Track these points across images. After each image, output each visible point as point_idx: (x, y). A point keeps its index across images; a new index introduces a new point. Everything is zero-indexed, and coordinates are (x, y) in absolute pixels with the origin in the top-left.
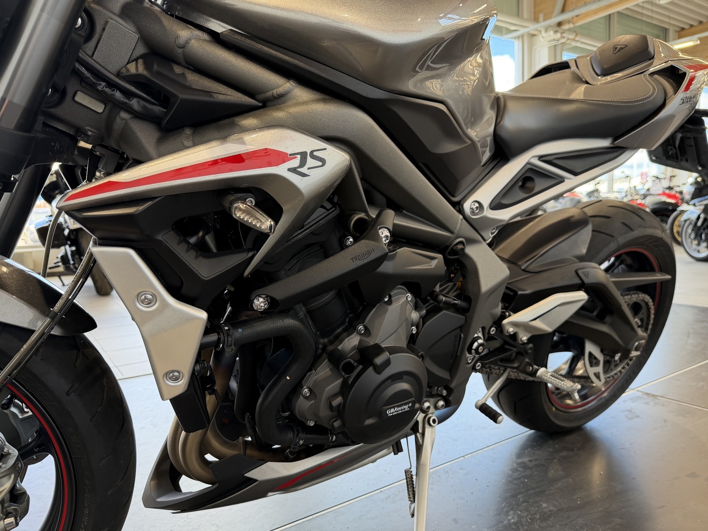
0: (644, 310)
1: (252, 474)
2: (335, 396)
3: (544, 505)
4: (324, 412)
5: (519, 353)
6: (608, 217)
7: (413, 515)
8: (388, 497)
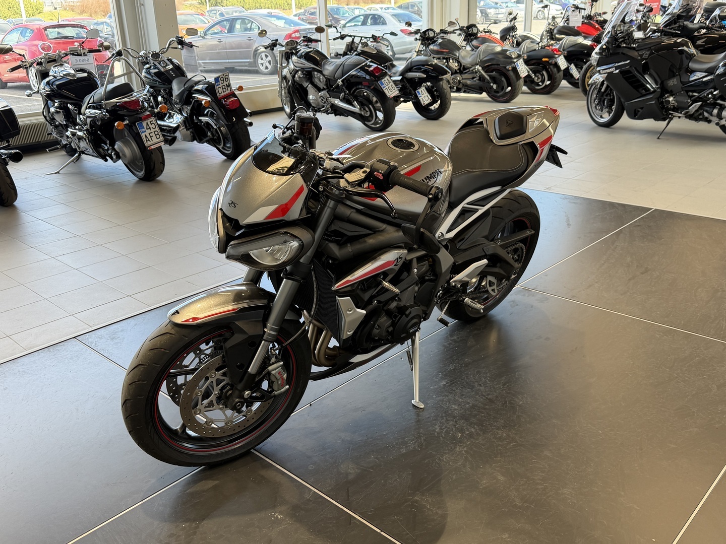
0: (520, 250)
1: (352, 360)
2: (389, 327)
3: (466, 360)
4: (384, 334)
5: (457, 292)
6: (501, 207)
7: (412, 370)
8: (389, 365)
